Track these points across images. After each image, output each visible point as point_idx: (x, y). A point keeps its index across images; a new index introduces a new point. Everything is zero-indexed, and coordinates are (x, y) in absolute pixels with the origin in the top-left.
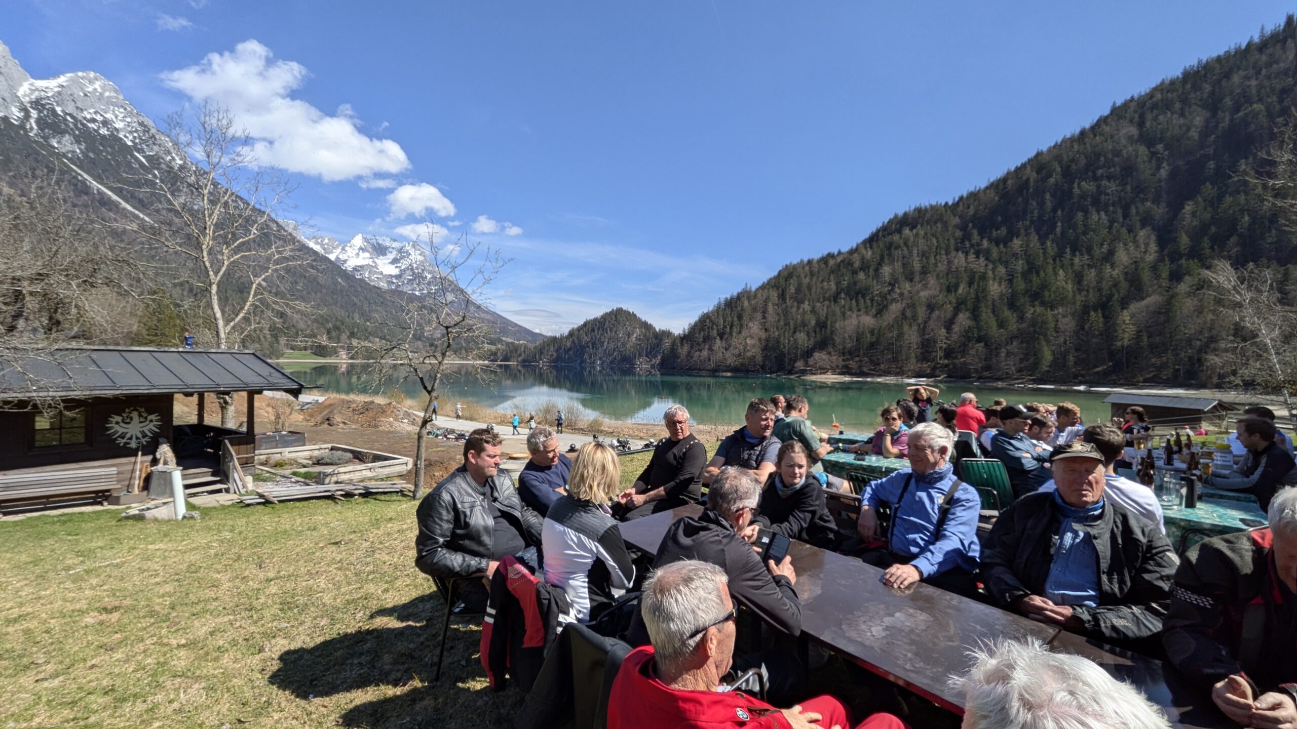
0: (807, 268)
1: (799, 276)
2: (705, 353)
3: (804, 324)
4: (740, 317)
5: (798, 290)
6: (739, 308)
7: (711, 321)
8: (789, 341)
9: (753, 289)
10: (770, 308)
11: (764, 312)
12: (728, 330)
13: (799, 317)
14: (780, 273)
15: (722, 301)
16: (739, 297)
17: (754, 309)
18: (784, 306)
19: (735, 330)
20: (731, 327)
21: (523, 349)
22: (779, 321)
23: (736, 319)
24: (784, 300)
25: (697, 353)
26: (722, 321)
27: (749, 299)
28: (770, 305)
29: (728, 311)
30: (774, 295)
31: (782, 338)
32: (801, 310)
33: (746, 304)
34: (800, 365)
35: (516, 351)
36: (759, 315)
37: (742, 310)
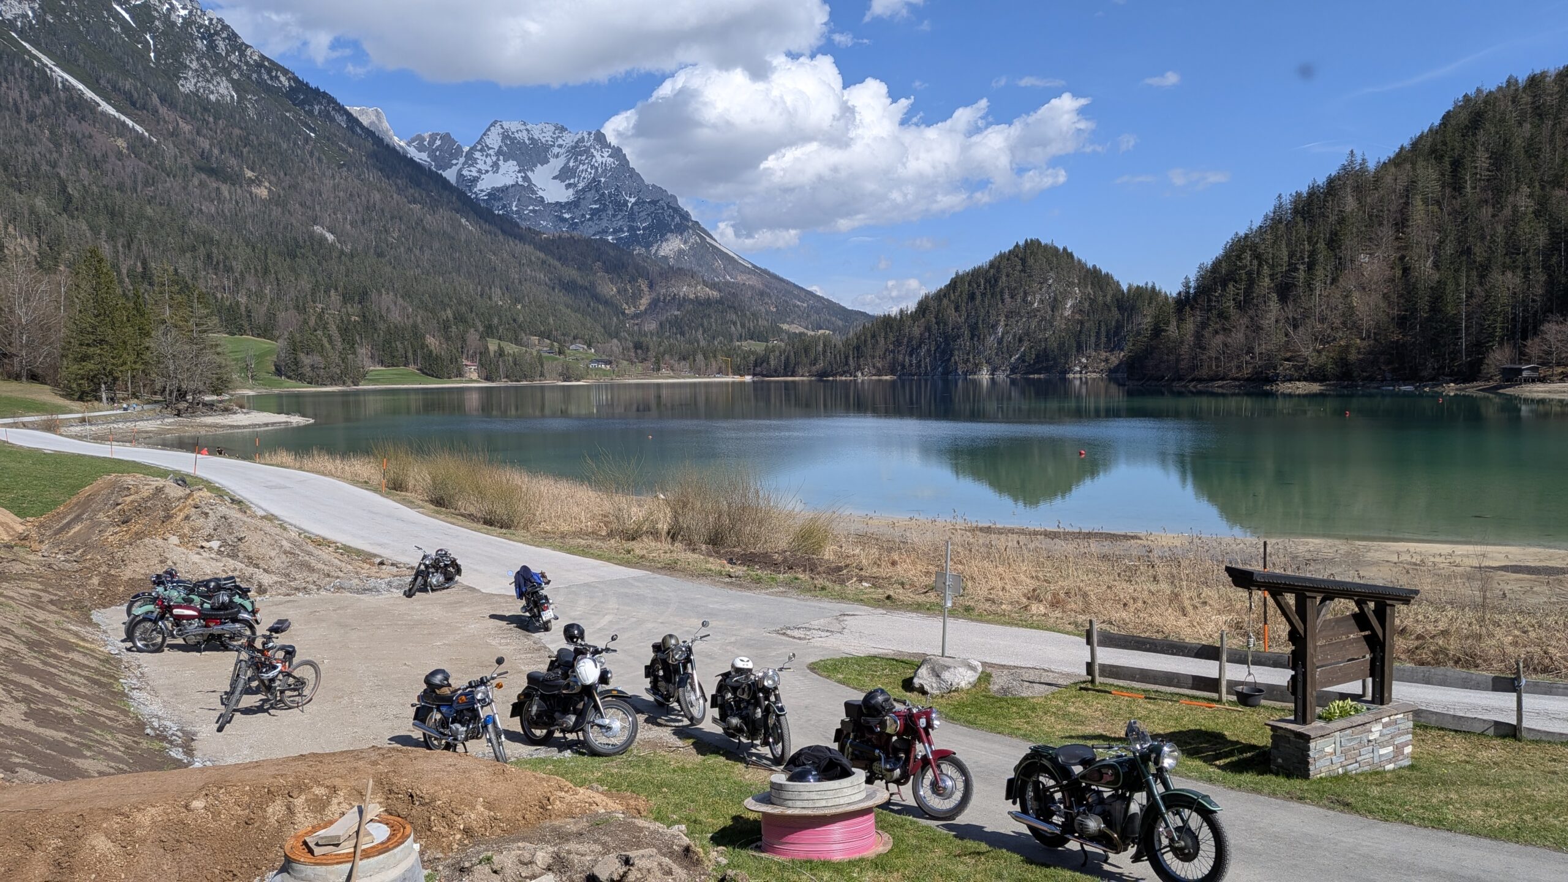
0: (1526, 99)
1: (1502, 120)
2: (1238, 337)
3: (1513, 248)
4: (1333, 242)
5: (1498, 159)
6: (1332, 219)
7: (1258, 257)
8: (1470, 295)
9: (1371, 166)
10: (1419, 213)
11: (1401, 223)
12: (1301, 275)
13: (1500, 229)
14: (1447, 117)
15: (1287, 200)
16: (1333, 187)
17: (1374, 220)
18: (1457, 203)
19: (1320, 272)
20: (1311, 267)
21: (820, 348)
22: (1441, 242)
23: (1321, 245)
24: (1457, 187)
25: (1219, 339)
26: (1285, 254)
27: (1358, 189)
28: (1418, 202)
29: (1303, 229)
30: (1429, 176)
31: (1450, 287)
32: (1508, 211)
33: (1350, 203)
34: (1499, 357)
35: (806, 351)
36: (1387, 232)
37: (1342, 221)
